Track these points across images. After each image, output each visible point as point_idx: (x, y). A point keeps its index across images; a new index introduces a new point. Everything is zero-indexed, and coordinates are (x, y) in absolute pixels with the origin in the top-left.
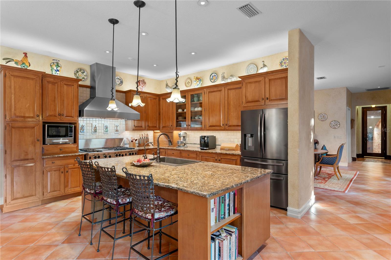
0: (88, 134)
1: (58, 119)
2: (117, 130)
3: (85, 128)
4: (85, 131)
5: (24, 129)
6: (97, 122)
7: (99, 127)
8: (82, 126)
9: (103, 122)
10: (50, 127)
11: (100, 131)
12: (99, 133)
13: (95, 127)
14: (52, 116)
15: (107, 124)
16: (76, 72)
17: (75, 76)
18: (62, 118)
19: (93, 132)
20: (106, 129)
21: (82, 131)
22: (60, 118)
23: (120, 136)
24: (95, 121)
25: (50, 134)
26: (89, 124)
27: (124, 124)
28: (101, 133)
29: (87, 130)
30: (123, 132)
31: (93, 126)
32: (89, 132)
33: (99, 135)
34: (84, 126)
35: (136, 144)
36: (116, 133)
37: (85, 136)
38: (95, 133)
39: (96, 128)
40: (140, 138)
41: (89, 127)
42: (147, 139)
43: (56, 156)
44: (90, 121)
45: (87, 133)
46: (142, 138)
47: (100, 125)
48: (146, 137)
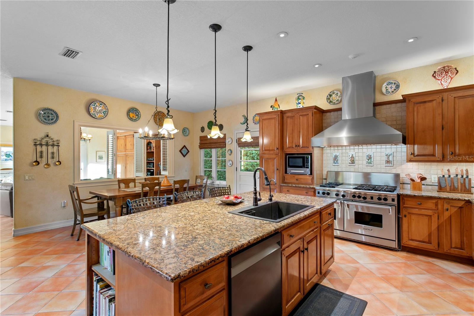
0: (344, 166)
1: (295, 151)
2: (388, 162)
3: (339, 158)
4: (339, 162)
5: (269, 160)
6: (356, 151)
7: (358, 156)
8: (335, 156)
9: (365, 150)
10: (290, 158)
11: (360, 162)
12: (359, 164)
13: (352, 157)
14: (291, 147)
15: (370, 153)
16: (329, 96)
17: (327, 101)
18: (298, 149)
19: (350, 163)
20: (369, 160)
21: (335, 162)
22: (296, 149)
23: (395, 170)
24: (353, 150)
25: (290, 164)
26: (345, 153)
27: (404, 152)
28: (362, 165)
29: (342, 160)
30: (402, 165)
31: (349, 156)
32: (345, 163)
33: (358, 168)
34: (338, 155)
35: (423, 186)
36: (386, 165)
37: (340, 167)
38: (353, 165)
39: (354, 158)
40: (448, 176)
41: (345, 157)
42: (465, 179)
43: (290, 185)
44: (347, 150)
45: (343, 164)
46: (459, 176)
47: (360, 154)
48: (462, 176)
